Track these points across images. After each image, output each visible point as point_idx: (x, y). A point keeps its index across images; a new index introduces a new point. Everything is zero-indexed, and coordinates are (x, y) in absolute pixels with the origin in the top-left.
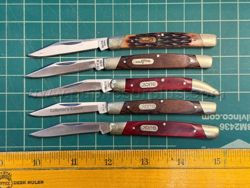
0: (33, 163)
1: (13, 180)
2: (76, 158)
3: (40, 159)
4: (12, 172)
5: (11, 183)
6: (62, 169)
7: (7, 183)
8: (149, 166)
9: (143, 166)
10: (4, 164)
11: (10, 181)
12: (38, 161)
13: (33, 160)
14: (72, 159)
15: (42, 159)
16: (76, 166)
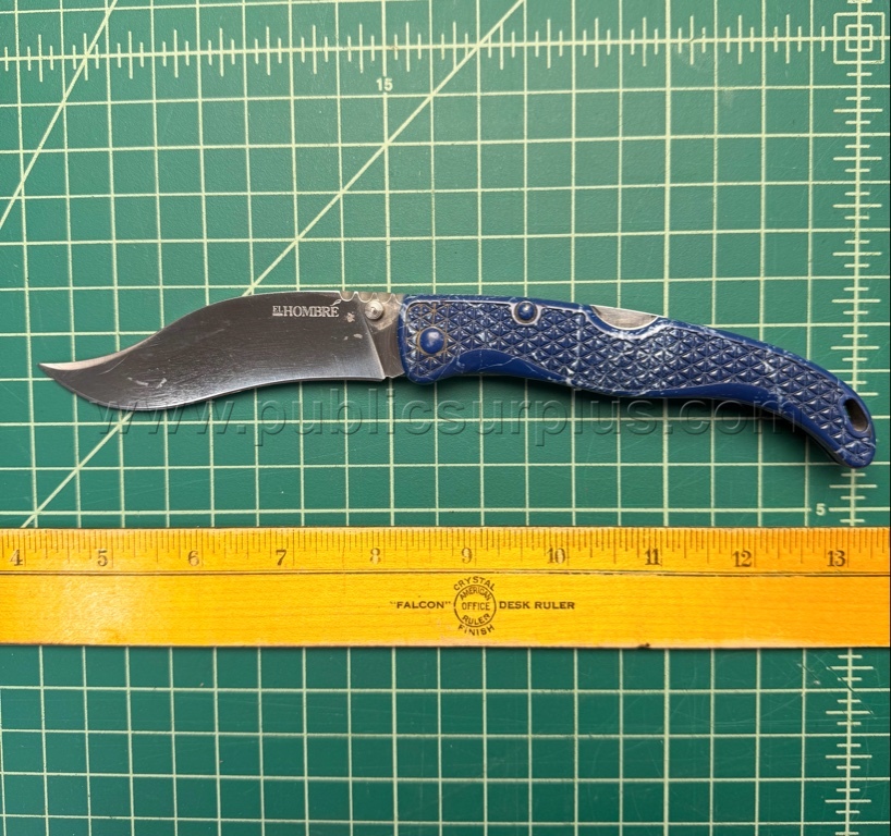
0: (548, 555)
1: (498, 599)
2: (658, 547)
3: (565, 548)
4: (494, 579)
5: (491, 606)
6: (622, 572)
7: (483, 606)
8: (848, 570)
9: (831, 569)
10: (473, 557)
11: (491, 600)
12: (560, 553)
13: (548, 550)
14: (646, 549)
15: (570, 547)
16: (657, 568)
